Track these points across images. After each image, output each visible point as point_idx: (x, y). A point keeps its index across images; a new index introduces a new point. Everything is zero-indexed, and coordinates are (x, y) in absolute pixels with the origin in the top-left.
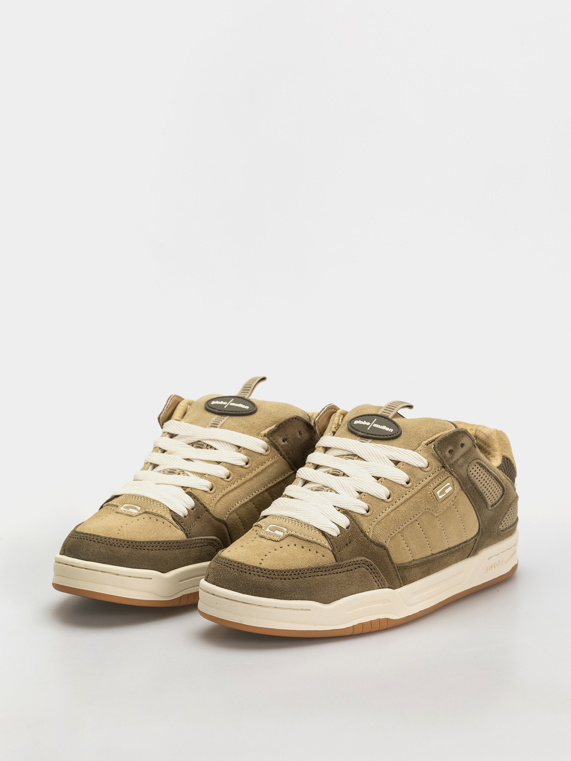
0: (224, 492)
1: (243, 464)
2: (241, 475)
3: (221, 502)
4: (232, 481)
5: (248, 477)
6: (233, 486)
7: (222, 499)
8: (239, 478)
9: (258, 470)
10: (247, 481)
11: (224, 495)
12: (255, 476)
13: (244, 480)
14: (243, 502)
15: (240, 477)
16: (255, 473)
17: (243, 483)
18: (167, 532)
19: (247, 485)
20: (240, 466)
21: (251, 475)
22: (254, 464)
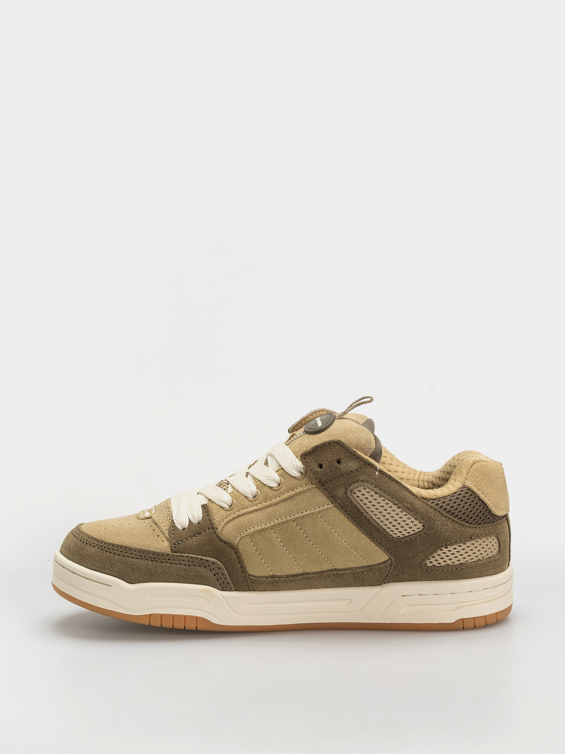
0: (242, 512)
1: (274, 485)
2: (267, 497)
3: (233, 523)
4: (255, 502)
5: (274, 501)
6: (255, 508)
7: (236, 520)
8: (263, 500)
9: (287, 495)
10: (271, 505)
11: (239, 516)
12: (282, 501)
13: (269, 502)
14: (260, 528)
15: (266, 499)
16: (282, 497)
17: (267, 507)
18: (149, 541)
19: (269, 510)
20: (270, 487)
21: (278, 499)
22: (284, 488)
